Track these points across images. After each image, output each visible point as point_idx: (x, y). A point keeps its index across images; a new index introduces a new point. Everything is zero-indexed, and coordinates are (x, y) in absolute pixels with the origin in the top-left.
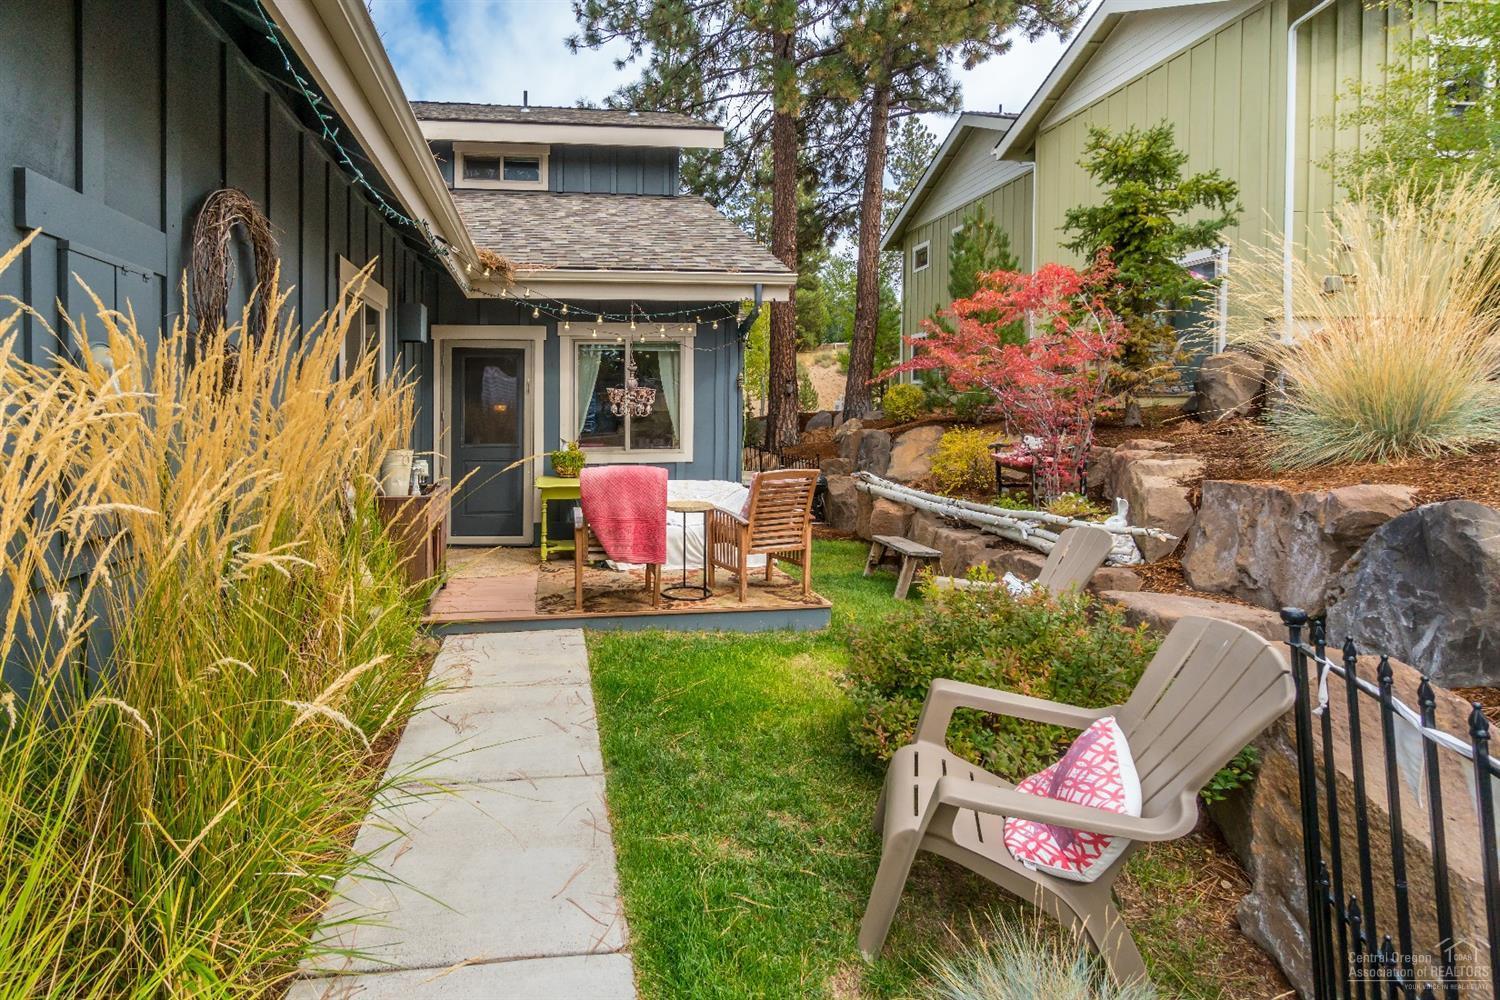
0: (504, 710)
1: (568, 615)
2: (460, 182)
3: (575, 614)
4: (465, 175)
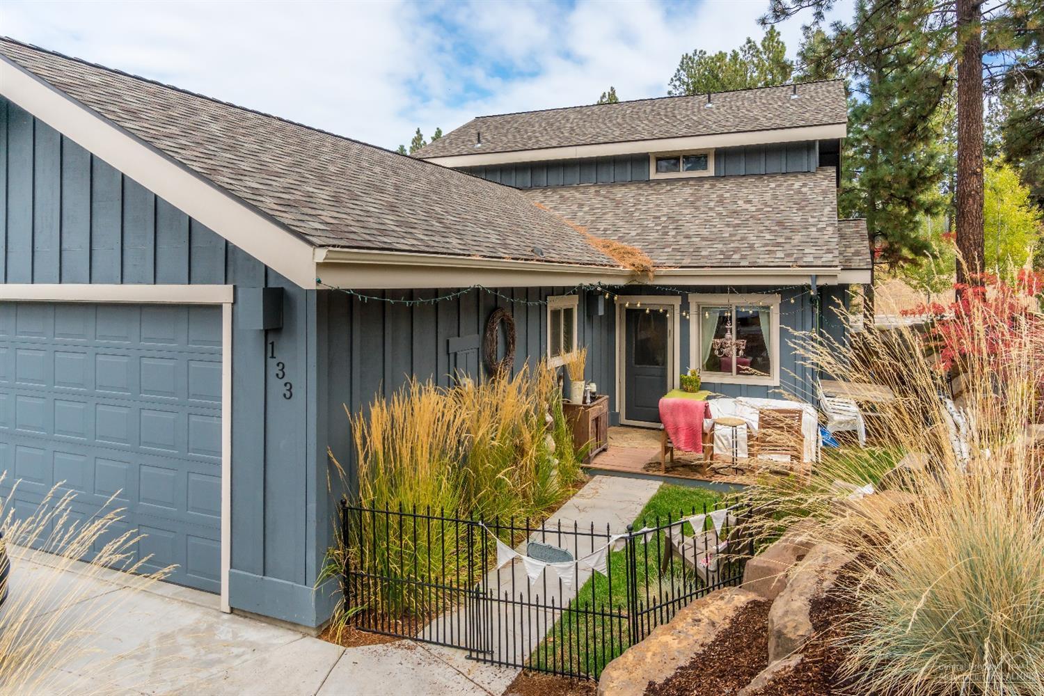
0: (602, 508)
1: (656, 473)
2: (653, 175)
3: (661, 473)
4: (657, 171)
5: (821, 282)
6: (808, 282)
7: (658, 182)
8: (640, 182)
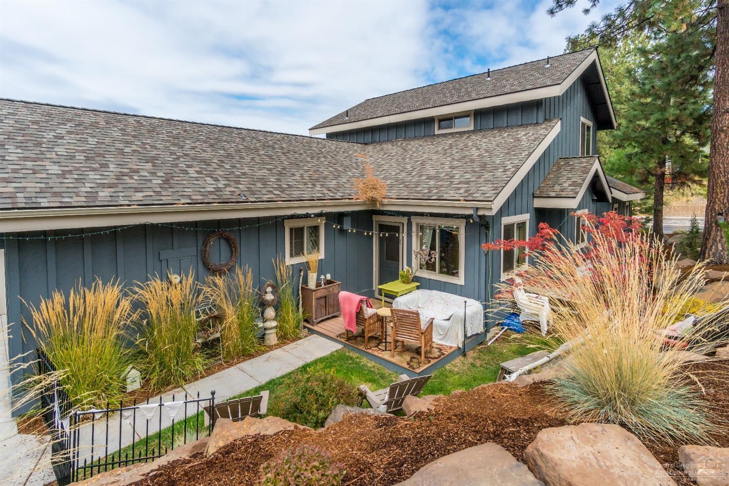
0: (281, 361)
1: (341, 340)
2: (437, 132)
3: (343, 340)
4: (440, 128)
5: (481, 213)
6: (471, 212)
7: (439, 136)
8: (428, 136)
